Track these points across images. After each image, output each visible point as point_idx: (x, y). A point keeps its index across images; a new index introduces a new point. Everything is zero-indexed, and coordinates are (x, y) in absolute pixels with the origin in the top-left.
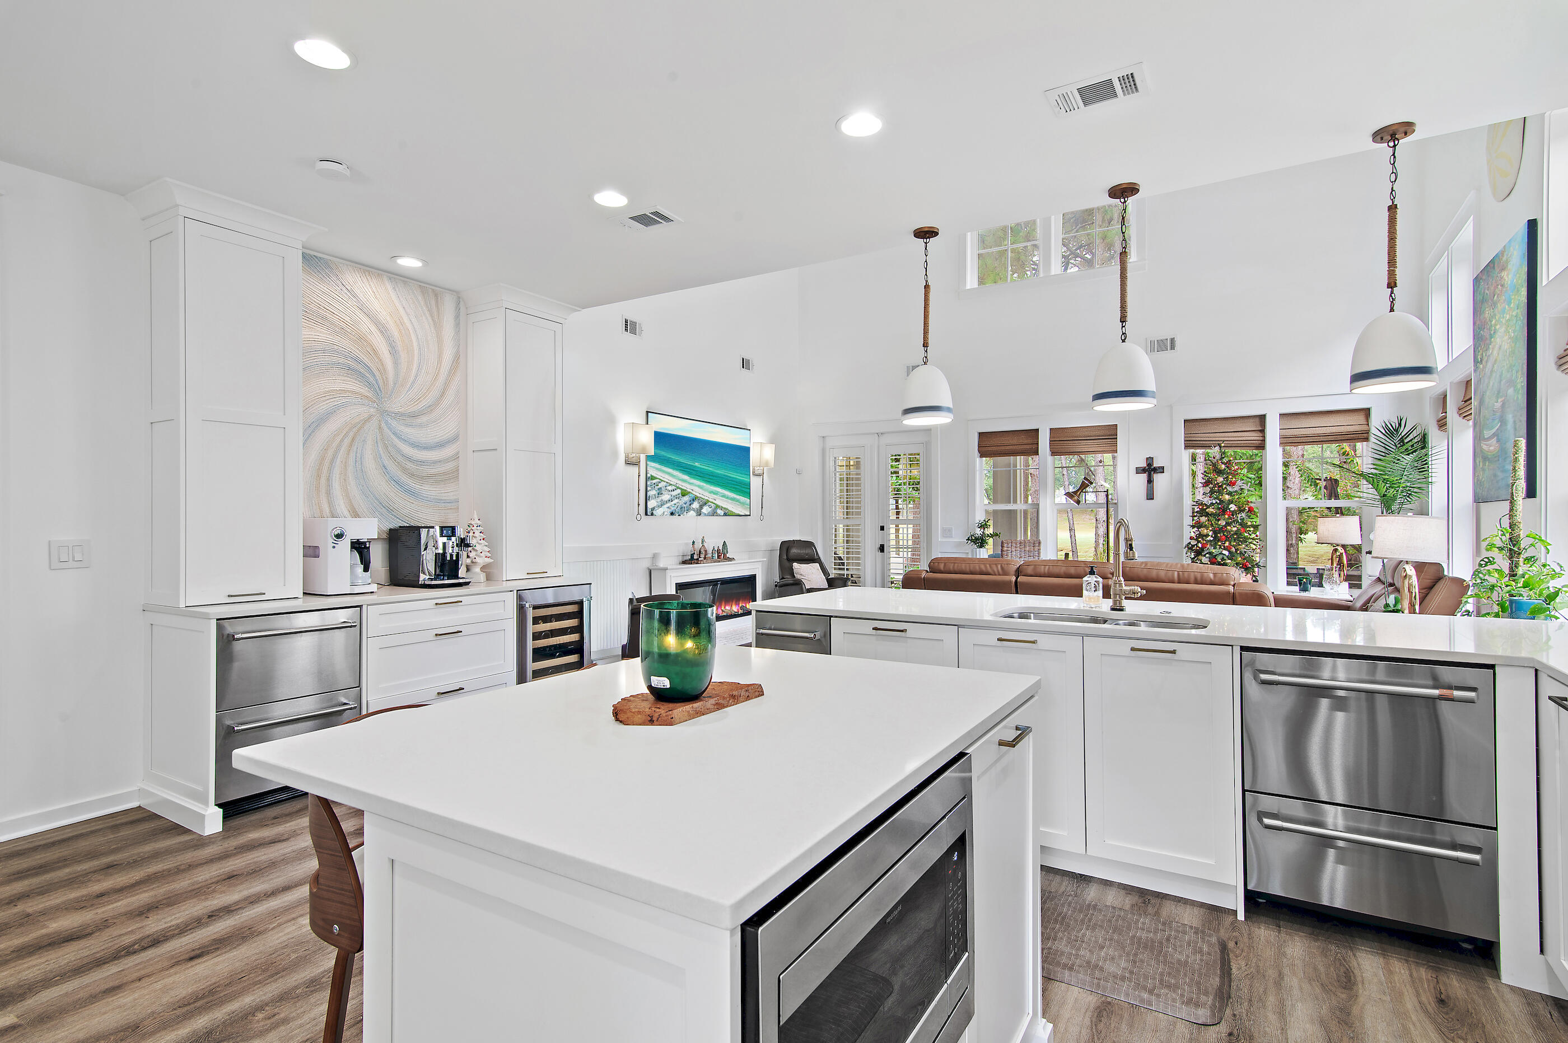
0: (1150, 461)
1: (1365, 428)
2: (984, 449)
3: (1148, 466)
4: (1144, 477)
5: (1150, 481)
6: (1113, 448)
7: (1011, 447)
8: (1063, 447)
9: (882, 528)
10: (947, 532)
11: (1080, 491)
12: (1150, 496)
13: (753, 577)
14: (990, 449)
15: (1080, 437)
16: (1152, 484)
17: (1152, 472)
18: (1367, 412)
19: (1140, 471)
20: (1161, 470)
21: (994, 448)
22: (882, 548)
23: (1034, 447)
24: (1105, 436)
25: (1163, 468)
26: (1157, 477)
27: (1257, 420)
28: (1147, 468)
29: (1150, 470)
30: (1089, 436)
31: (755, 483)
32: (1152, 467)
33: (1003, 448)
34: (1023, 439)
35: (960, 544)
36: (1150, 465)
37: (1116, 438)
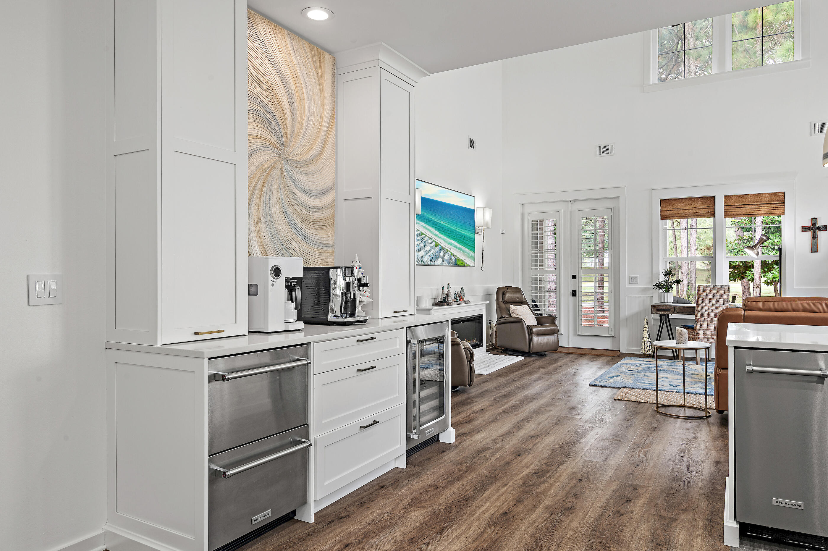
0: (814, 221)
2: (664, 213)
3: (813, 225)
4: (809, 234)
5: (814, 237)
6: (781, 211)
7: (690, 211)
8: (736, 210)
9: (574, 277)
10: (633, 280)
11: (759, 245)
12: (814, 250)
13: (481, 316)
14: (671, 212)
15: (752, 202)
16: (816, 240)
17: (817, 230)
19: (804, 229)
20: (822, 229)
22: (574, 293)
23: (711, 210)
24: (773, 201)
25: (826, 227)
26: (821, 235)
28: (812, 227)
29: (814, 228)
30: (759, 202)
31: (478, 239)
32: (817, 226)
33: (682, 212)
34: (700, 205)
35: (645, 289)
36: (814, 224)
37: (784, 203)
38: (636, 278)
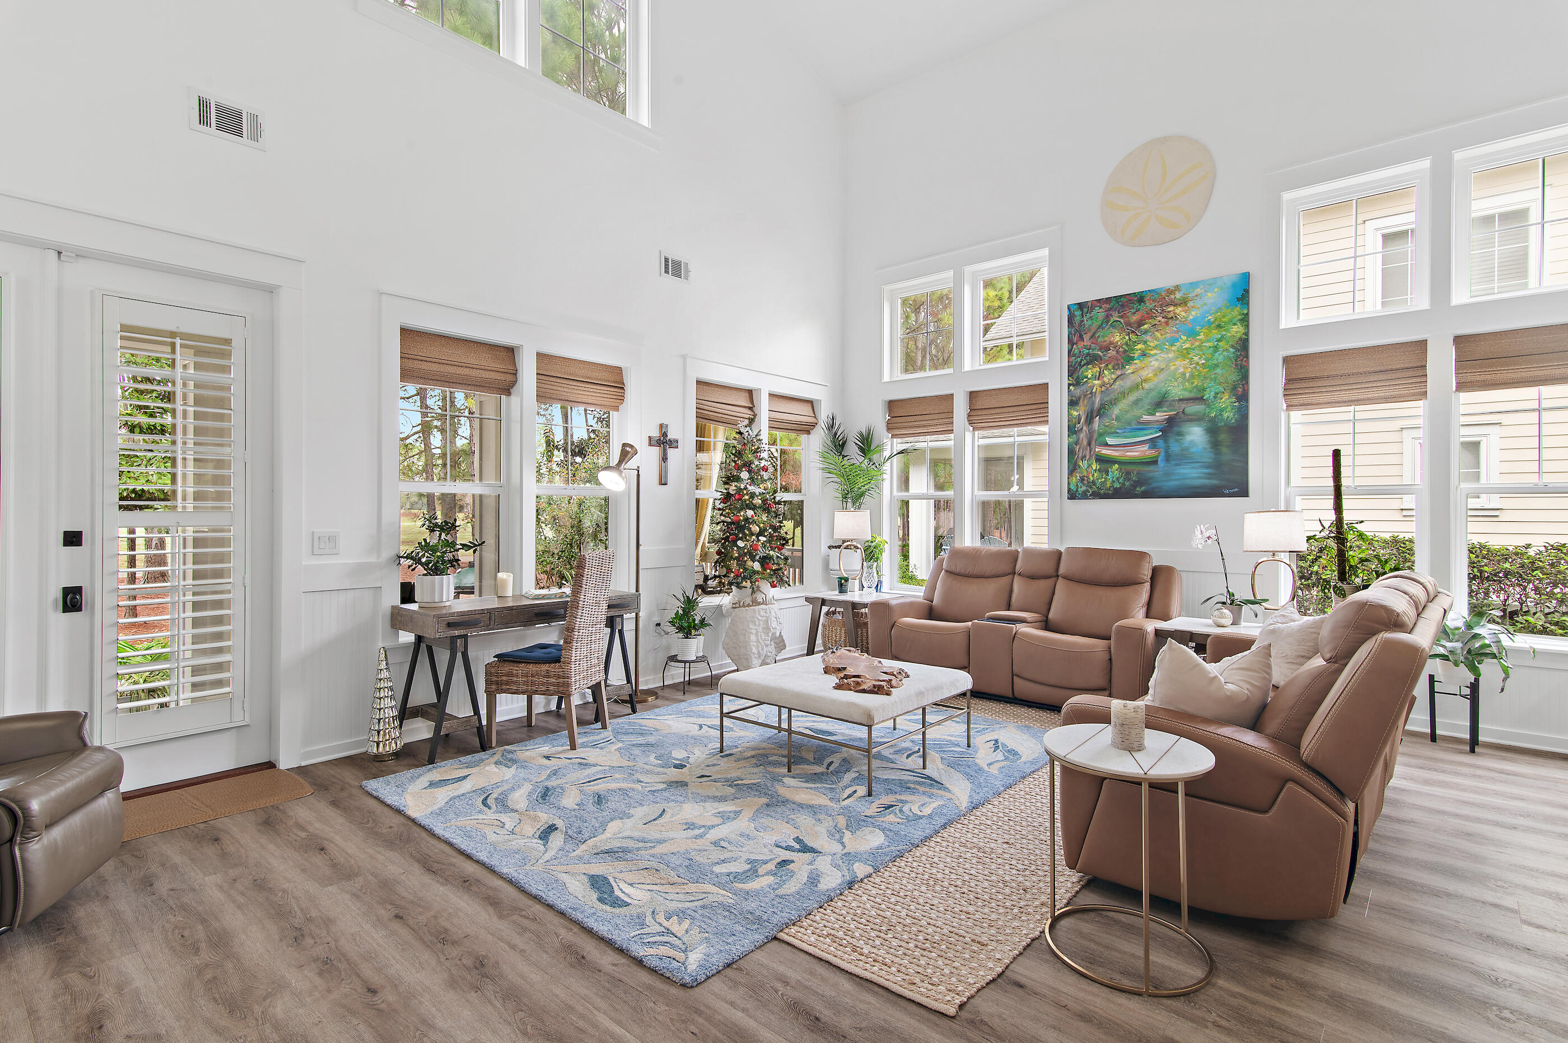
0: (663, 429)
1: (812, 420)
2: (410, 364)
3: (662, 436)
4: (656, 451)
5: (664, 459)
6: (615, 403)
7: (464, 371)
8: (554, 388)
9: (73, 539)
10: (325, 544)
11: (623, 465)
12: (662, 480)
14: (425, 366)
15: (576, 376)
16: (665, 463)
17: (667, 446)
18: (810, 402)
19: (651, 441)
20: (673, 444)
21: (435, 367)
22: (73, 599)
23: (510, 378)
24: (610, 381)
25: (673, 440)
26: (671, 453)
27: (747, 394)
28: (661, 439)
29: (663, 442)
30: (588, 378)
32: (668, 439)
33: (452, 370)
34: (486, 360)
35: (359, 570)
36: (665, 435)
37: (623, 388)
38: (332, 539)
